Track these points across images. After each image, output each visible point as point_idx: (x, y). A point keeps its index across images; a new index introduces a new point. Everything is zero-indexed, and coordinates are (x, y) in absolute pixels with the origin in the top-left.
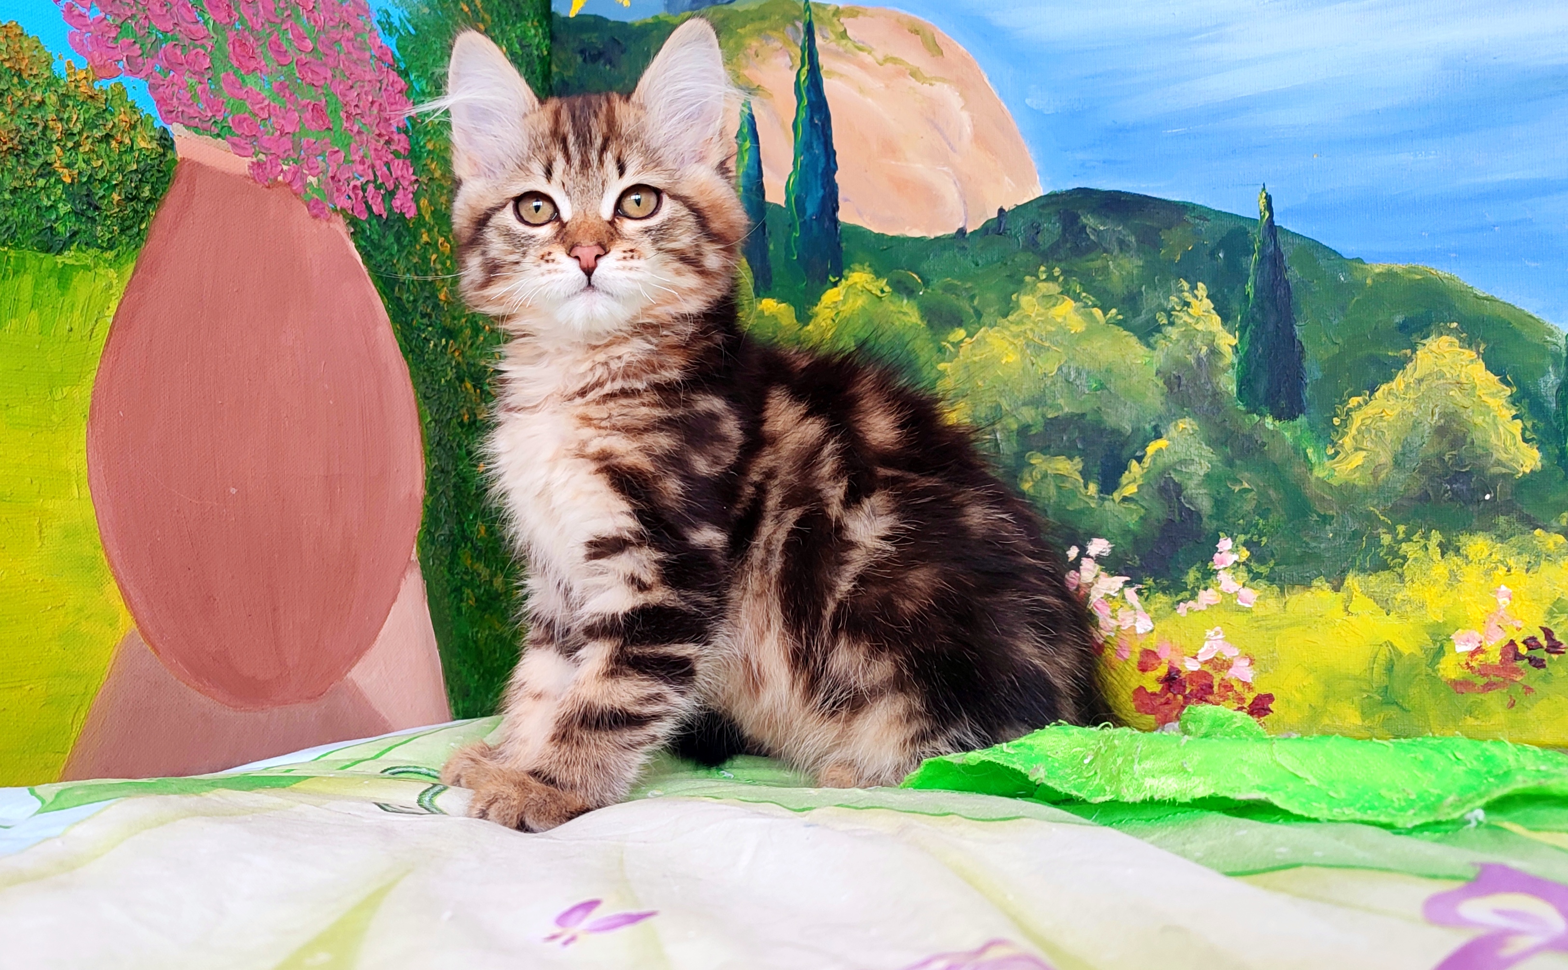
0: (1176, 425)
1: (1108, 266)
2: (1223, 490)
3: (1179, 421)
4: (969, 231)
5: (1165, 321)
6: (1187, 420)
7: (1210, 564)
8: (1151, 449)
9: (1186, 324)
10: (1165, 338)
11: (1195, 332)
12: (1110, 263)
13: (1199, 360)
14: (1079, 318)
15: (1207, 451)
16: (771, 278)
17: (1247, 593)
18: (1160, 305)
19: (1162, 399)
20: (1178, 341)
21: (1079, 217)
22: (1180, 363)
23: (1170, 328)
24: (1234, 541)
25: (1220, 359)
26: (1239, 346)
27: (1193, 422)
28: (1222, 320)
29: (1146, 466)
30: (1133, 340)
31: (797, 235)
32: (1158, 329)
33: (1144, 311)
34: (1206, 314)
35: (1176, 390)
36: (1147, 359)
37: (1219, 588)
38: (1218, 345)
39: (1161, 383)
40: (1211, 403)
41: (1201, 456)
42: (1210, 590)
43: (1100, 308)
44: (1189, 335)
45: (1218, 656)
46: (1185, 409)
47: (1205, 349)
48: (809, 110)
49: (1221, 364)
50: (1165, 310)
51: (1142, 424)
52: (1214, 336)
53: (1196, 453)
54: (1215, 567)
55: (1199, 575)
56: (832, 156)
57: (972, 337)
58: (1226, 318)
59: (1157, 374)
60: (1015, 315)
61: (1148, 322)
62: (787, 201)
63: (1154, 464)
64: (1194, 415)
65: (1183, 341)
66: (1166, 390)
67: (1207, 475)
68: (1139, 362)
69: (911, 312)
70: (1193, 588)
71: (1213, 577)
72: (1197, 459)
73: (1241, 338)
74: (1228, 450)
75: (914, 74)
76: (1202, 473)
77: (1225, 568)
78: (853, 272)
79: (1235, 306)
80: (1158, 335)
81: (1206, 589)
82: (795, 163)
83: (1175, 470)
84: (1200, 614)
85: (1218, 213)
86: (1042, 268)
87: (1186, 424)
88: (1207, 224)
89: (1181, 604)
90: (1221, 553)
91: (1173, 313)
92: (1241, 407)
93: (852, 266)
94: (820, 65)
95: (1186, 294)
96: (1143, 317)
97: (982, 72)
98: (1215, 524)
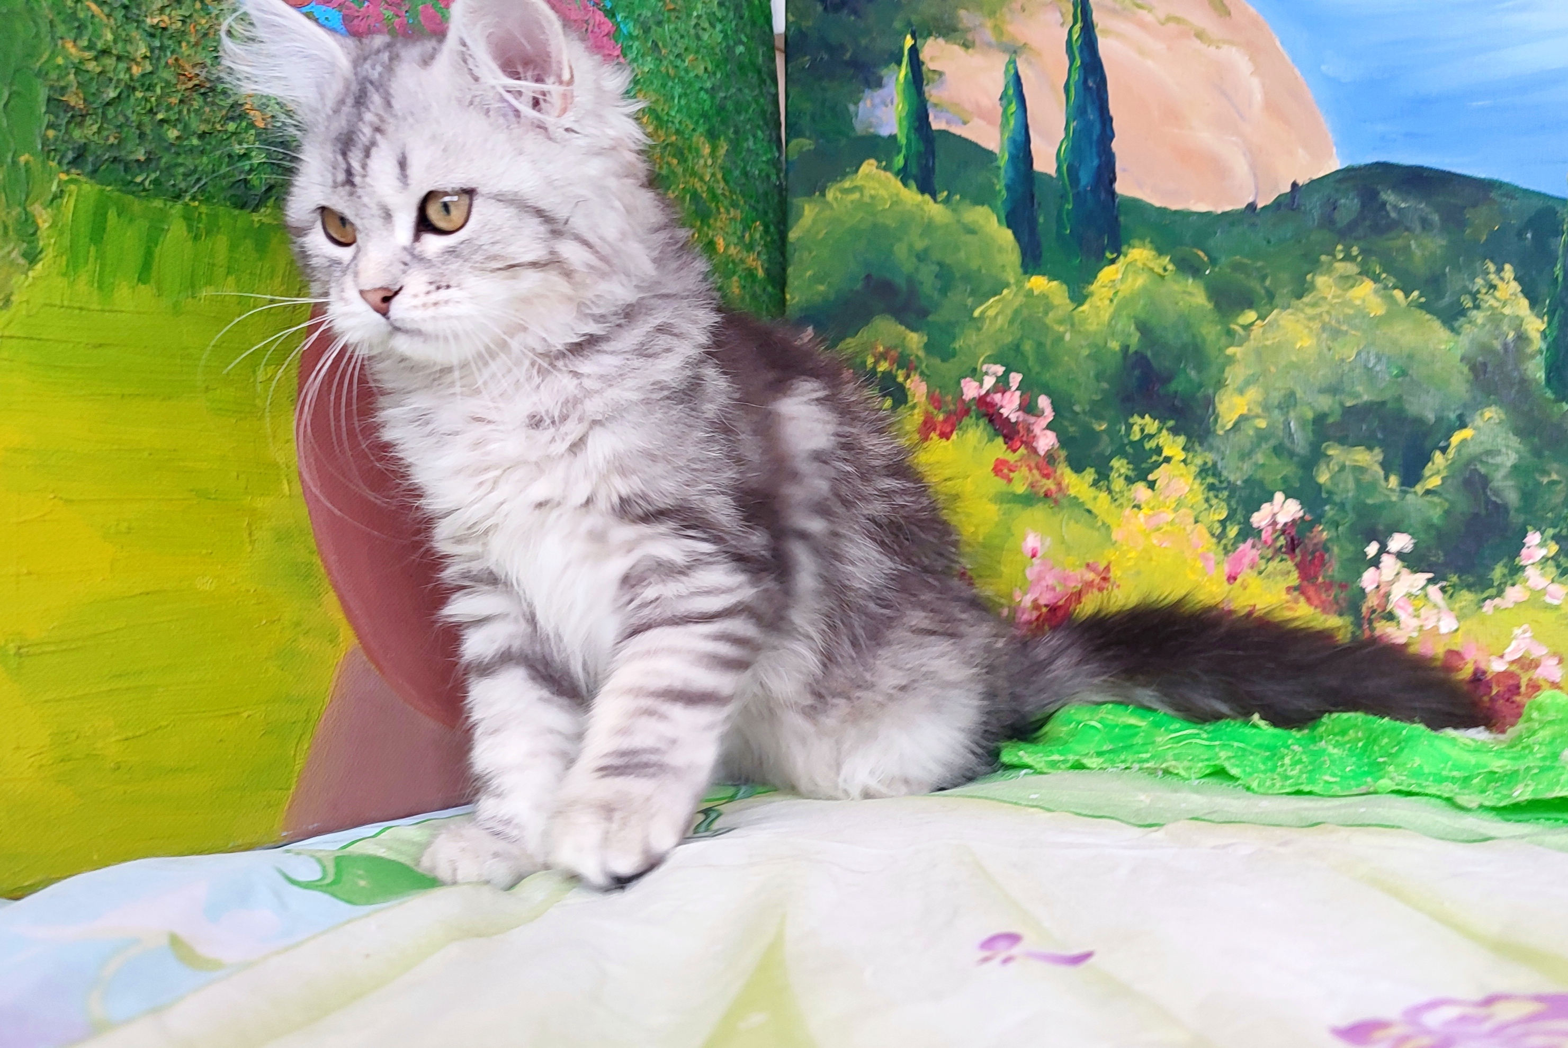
0: (1482, 414)
1: (1409, 246)
2: (1530, 483)
3: (1485, 410)
4: (1260, 206)
5: (1470, 305)
6: (1493, 408)
7: (1517, 559)
8: (1456, 439)
9: (1491, 307)
10: (1470, 322)
11: (1501, 316)
12: (1412, 242)
13: (1505, 346)
14: (1379, 300)
15: (1515, 441)
16: (1041, 253)
17: (1555, 588)
18: (1465, 287)
19: (1467, 386)
20: (1484, 325)
21: (1378, 193)
22: (1486, 349)
23: (1475, 312)
24: (1542, 534)
25: (1528, 345)
26: (1548, 332)
27: (1500, 411)
28: (1530, 304)
29: (1451, 456)
30: (1437, 324)
31: (1070, 207)
32: (1463, 312)
33: (1448, 294)
34: (1513, 297)
35: (1482, 377)
36: (1452, 344)
37: (1528, 584)
38: (1526, 330)
39: (1466, 369)
40: (1518, 392)
41: (1508, 447)
42: (1516, 587)
43: (1402, 289)
44: (1496, 319)
45: (1526, 655)
46: (1492, 397)
47: (1511, 335)
48: (1082, 71)
49: (1529, 350)
50: (1470, 293)
51: (1446, 413)
52: (1522, 321)
53: (1504, 442)
54: (1521, 563)
55: (1506, 571)
56: (1108, 123)
57: (1264, 320)
58: (1534, 303)
59: (1462, 360)
60: (1311, 296)
61: (1451, 305)
62: (1059, 169)
63: (1459, 455)
64: (1500, 403)
65: (1488, 327)
66: (1471, 377)
67: (1515, 467)
68: (1443, 347)
69: (1195, 291)
70: (1499, 585)
71: (1520, 574)
72: (1504, 450)
73: (1550, 323)
74: (1536, 440)
75: (1200, 35)
76: (1509, 464)
77: (1533, 564)
78: (1134, 247)
79: (1543, 289)
80: (1462, 319)
81: (1513, 585)
82: (1067, 128)
83: (1481, 462)
84: (1506, 612)
85: (1526, 191)
86: (1340, 247)
87: (1492, 414)
88: (1515, 203)
89: (1488, 602)
90: (1529, 548)
91: (1479, 296)
92: (1549, 395)
93: (1131, 242)
94: (1095, 22)
95: (1492, 276)
96: (1446, 301)
97: (1274, 36)
98: (1521, 518)
